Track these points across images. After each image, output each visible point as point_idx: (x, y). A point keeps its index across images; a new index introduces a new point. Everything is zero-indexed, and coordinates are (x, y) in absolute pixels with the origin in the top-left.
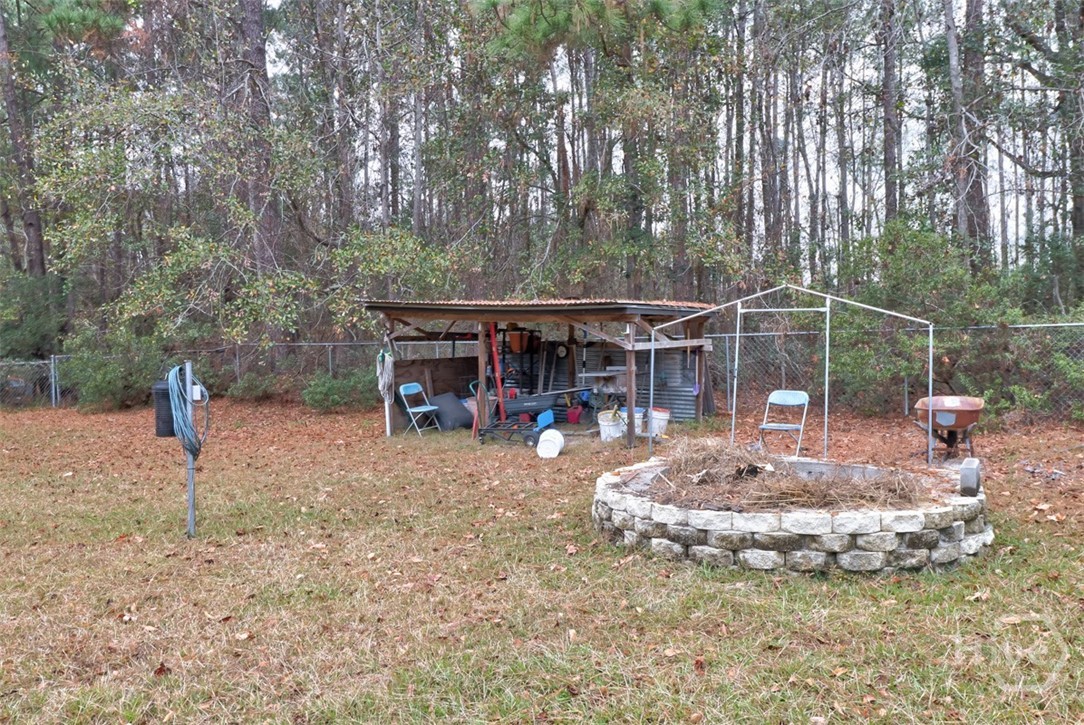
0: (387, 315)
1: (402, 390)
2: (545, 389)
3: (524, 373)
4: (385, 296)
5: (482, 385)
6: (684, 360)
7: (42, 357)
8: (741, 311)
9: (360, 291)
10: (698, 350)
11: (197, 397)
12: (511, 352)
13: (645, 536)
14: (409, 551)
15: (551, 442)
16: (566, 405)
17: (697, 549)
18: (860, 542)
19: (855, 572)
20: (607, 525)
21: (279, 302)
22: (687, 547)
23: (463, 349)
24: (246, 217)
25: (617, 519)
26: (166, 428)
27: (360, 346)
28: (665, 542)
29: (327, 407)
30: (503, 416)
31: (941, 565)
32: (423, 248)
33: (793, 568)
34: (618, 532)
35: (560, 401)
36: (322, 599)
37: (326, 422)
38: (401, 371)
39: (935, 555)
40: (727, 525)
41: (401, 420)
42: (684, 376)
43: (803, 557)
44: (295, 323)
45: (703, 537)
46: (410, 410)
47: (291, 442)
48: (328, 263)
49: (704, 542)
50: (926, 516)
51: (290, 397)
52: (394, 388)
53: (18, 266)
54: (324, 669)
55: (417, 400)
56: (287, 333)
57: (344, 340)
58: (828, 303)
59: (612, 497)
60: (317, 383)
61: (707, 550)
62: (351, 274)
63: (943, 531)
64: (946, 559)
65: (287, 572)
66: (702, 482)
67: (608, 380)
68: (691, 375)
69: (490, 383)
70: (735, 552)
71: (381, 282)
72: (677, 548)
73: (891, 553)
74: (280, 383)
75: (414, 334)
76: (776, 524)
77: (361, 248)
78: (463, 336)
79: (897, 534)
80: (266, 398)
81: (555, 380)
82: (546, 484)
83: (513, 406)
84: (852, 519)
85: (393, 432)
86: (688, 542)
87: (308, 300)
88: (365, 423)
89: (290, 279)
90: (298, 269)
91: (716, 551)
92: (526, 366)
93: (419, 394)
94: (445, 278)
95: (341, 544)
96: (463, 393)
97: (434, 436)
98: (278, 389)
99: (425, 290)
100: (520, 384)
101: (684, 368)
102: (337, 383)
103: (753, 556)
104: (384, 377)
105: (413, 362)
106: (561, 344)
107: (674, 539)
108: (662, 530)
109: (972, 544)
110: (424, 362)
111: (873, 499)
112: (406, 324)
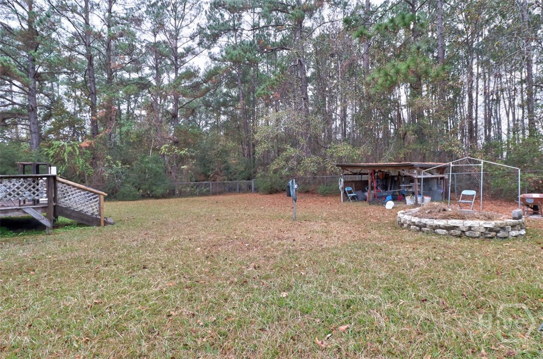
0: (342, 168)
1: (346, 189)
2: (391, 189)
3: (384, 185)
4: (342, 162)
5: (370, 188)
6: (438, 181)
7: (250, 180)
8: (452, 165)
9: (334, 161)
10: (442, 178)
11: (296, 187)
12: (379, 178)
13: (409, 225)
14: (347, 226)
15: (390, 204)
16: (397, 195)
17: (423, 229)
18: (472, 229)
19: (470, 237)
20: (400, 223)
21: (312, 164)
22: (420, 228)
23: (365, 178)
24: (303, 142)
25: (402, 221)
26: (289, 195)
27: (334, 178)
28: (415, 227)
29: (325, 194)
30: (376, 197)
31: (501, 238)
32: (352, 149)
33: (451, 235)
34: (402, 224)
35: (395, 194)
36: (326, 233)
37: (324, 199)
38: (346, 184)
39: (498, 235)
40: (432, 222)
41: (346, 198)
42: (438, 187)
43: (454, 232)
44: (316, 170)
45: (425, 225)
46: (348, 195)
47: (315, 203)
48: (325, 154)
49: (425, 227)
50: (495, 223)
51: (314, 192)
52: (344, 188)
53: (244, 156)
54: (327, 243)
55: (350, 192)
56: (314, 173)
57: (329, 175)
58: (482, 163)
59: (401, 215)
60: (322, 188)
61: (426, 229)
62: (331, 156)
63: (501, 228)
64: (502, 236)
65: (317, 227)
66: (429, 213)
67: (410, 187)
68: (440, 186)
69: (372, 188)
70: (434, 230)
71: (340, 158)
72: (418, 228)
73: (482, 232)
74: (312, 188)
75: (350, 173)
76: (446, 223)
77: (334, 149)
78: (365, 174)
79: (485, 228)
80: (307, 192)
81: (394, 187)
82: (387, 215)
83: (379, 195)
84: (469, 223)
85: (343, 201)
86: (421, 227)
87: (319, 164)
88: (335, 199)
89: (315, 158)
90: (317, 155)
91: (428, 229)
92: (384, 183)
93: (351, 191)
94: (359, 157)
95: (330, 224)
96: (364, 191)
97: (355, 203)
98: (310, 189)
99: (353, 161)
100: (383, 189)
101: (438, 184)
102: (327, 187)
103: (439, 231)
104: (341, 185)
105: (350, 181)
106: (396, 176)
107: (417, 226)
108: (414, 223)
109: (514, 233)
110: (352, 181)
111: (478, 218)
112: (348, 170)
